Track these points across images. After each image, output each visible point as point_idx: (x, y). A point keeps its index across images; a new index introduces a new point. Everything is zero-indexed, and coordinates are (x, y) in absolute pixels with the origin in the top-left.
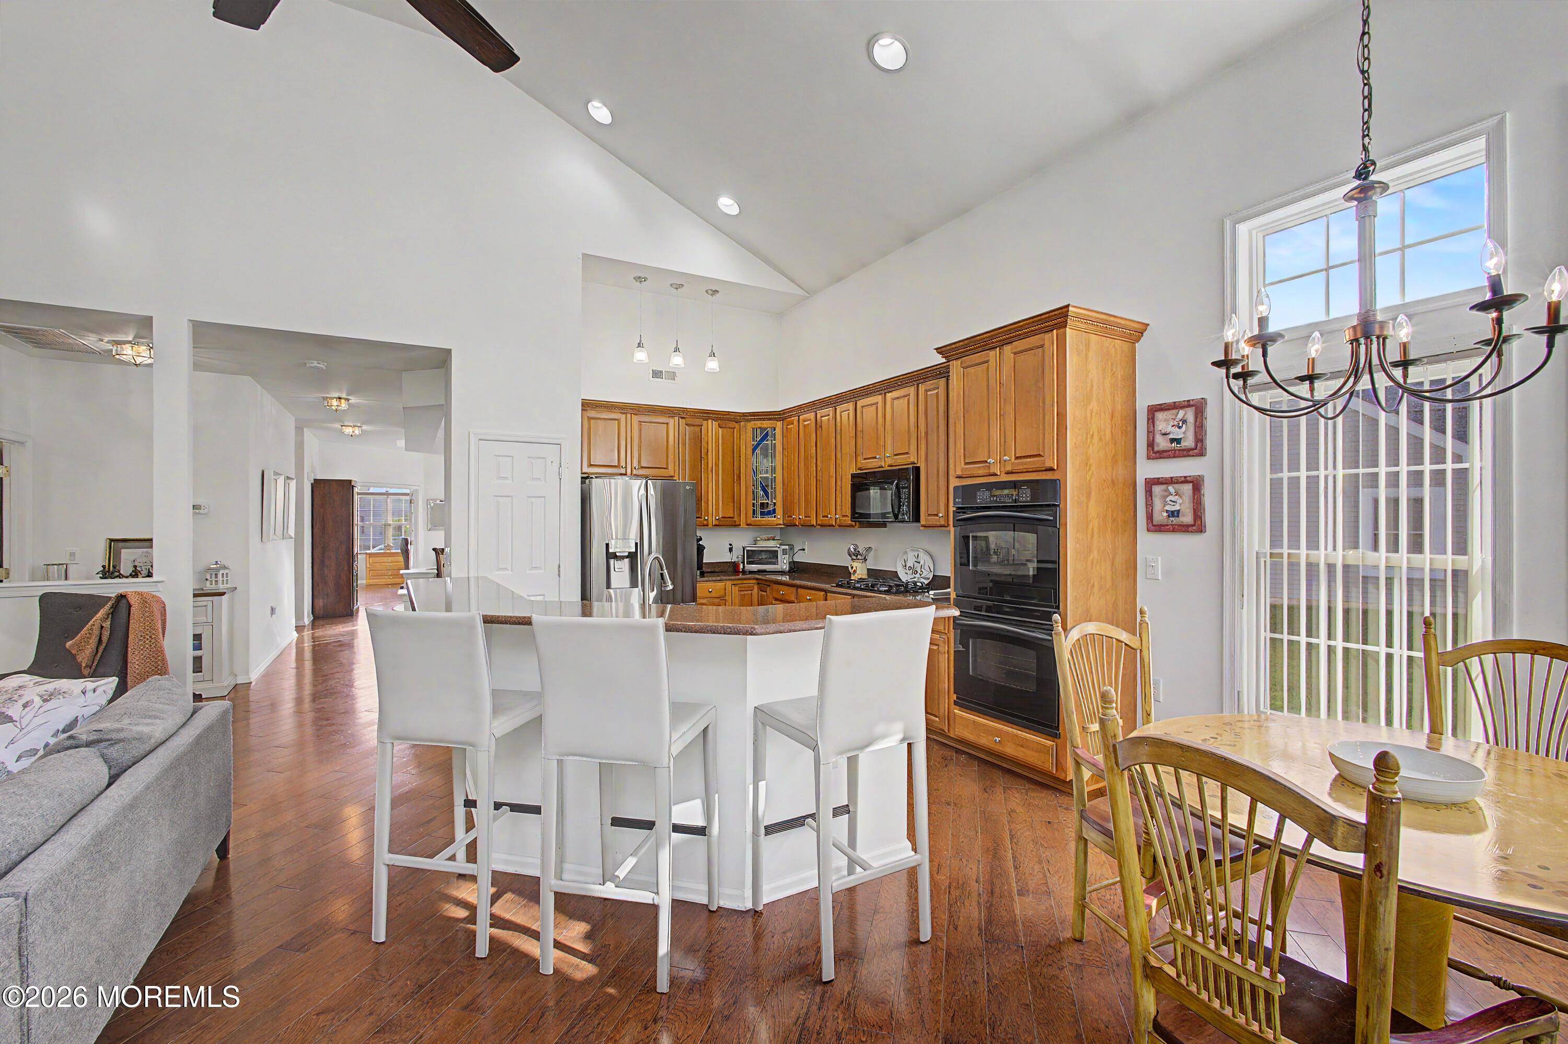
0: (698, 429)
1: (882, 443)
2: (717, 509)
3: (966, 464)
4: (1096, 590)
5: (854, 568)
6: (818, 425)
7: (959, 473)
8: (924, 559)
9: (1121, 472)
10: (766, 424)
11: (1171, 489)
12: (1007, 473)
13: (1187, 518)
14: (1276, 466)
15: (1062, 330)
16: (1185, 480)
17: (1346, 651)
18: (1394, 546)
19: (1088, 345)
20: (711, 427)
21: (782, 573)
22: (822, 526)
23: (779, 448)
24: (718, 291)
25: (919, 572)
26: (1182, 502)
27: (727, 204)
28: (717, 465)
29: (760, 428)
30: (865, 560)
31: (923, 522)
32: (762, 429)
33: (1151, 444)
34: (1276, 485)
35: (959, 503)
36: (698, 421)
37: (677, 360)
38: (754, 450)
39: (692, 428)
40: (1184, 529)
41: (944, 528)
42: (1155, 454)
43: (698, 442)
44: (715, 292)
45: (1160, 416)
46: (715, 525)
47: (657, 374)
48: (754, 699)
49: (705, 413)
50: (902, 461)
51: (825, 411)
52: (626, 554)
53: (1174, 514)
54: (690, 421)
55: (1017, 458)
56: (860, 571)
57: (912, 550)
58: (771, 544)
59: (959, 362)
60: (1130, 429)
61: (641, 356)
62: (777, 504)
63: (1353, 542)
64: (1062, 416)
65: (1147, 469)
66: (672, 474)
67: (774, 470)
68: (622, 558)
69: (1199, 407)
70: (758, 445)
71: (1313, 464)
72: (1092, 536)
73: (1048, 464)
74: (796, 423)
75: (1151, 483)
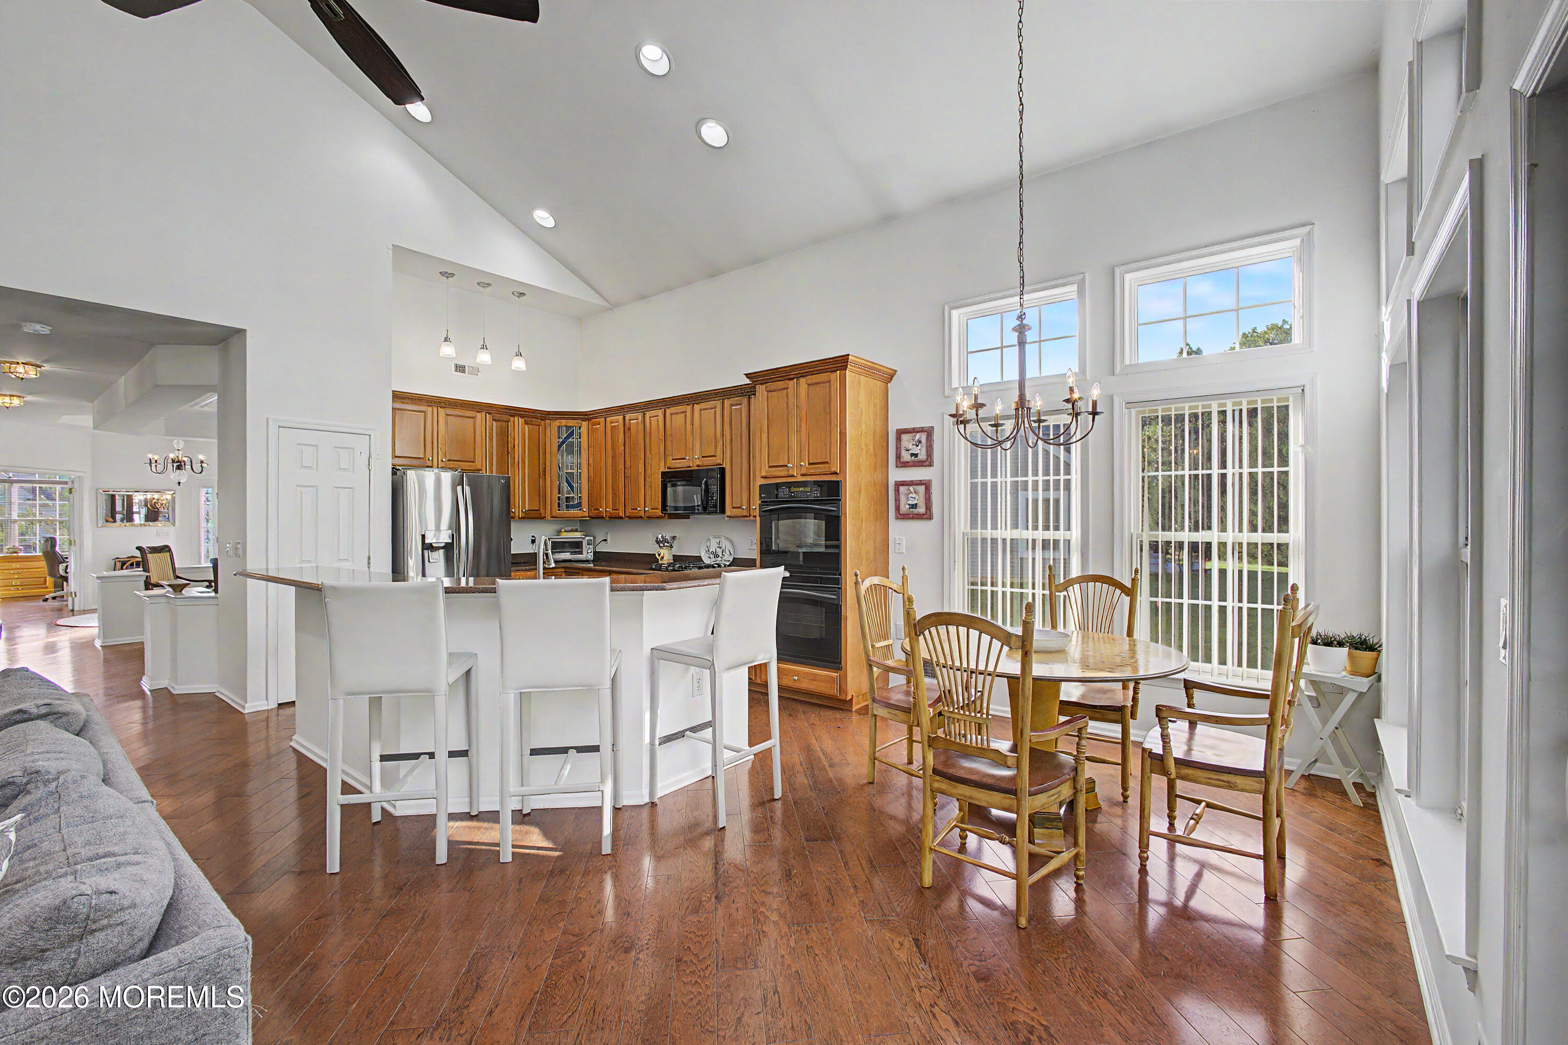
0: (504, 424)
1: (690, 446)
2: (524, 504)
3: (770, 467)
4: (864, 562)
5: (662, 555)
6: (627, 429)
7: (764, 474)
8: (726, 544)
9: (878, 476)
10: (571, 423)
11: (911, 488)
12: (802, 475)
13: (921, 510)
14: (973, 474)
15: (844, 371)
16: (920, 483)
17: (1012, 593)
18: (1036, 528)
19: (859, 383)
20: (518, 424)
21: (587, 561)
22: (629, 517)
23: (585, 445)
24: (525, 294)
25: (721, 555)
26: (917, 497)
27: (543, 217)
28: (523, 462)
29: (566, 426)
30: (671, 547)
31: (728, 513)
32: (568, 427)
33: (898, 456)
34: (974, 486)
35: (764, 497)
36: (505, 417)
37: (484, 357)
38: (560, 446)
39: (499, 423)
40: (919, 517)
41: (747, 518)
42: (901, 464)
43: (504, 437)
44: (522, 294)
45: (905, 437)
46: (523, 518)
47: (460, 369)
48: (650, 642)
49: (516, 410)
50: (709, 461)
51: (633, 415)
52: (443, 545)
53: (914, 506)
54: (497, 416)
55: (810, 464)
56: (666, 556)
57: (715, 538)
58: (577, 535)
59: (764, 386)
60: (885, 445)
61: (448, 350)
62: (583, 498)
63: (1015, 526)
64: (843, 434)
65: (896, 475)
66: (479, 467)
67: (579, 466)
68: (438, 548)
69: (929, 432)
70: (563, 442)
71: (994, 475)
72: (862, 522)
73: (833, 470)
74: (602, 424)
75: (899, 484)
